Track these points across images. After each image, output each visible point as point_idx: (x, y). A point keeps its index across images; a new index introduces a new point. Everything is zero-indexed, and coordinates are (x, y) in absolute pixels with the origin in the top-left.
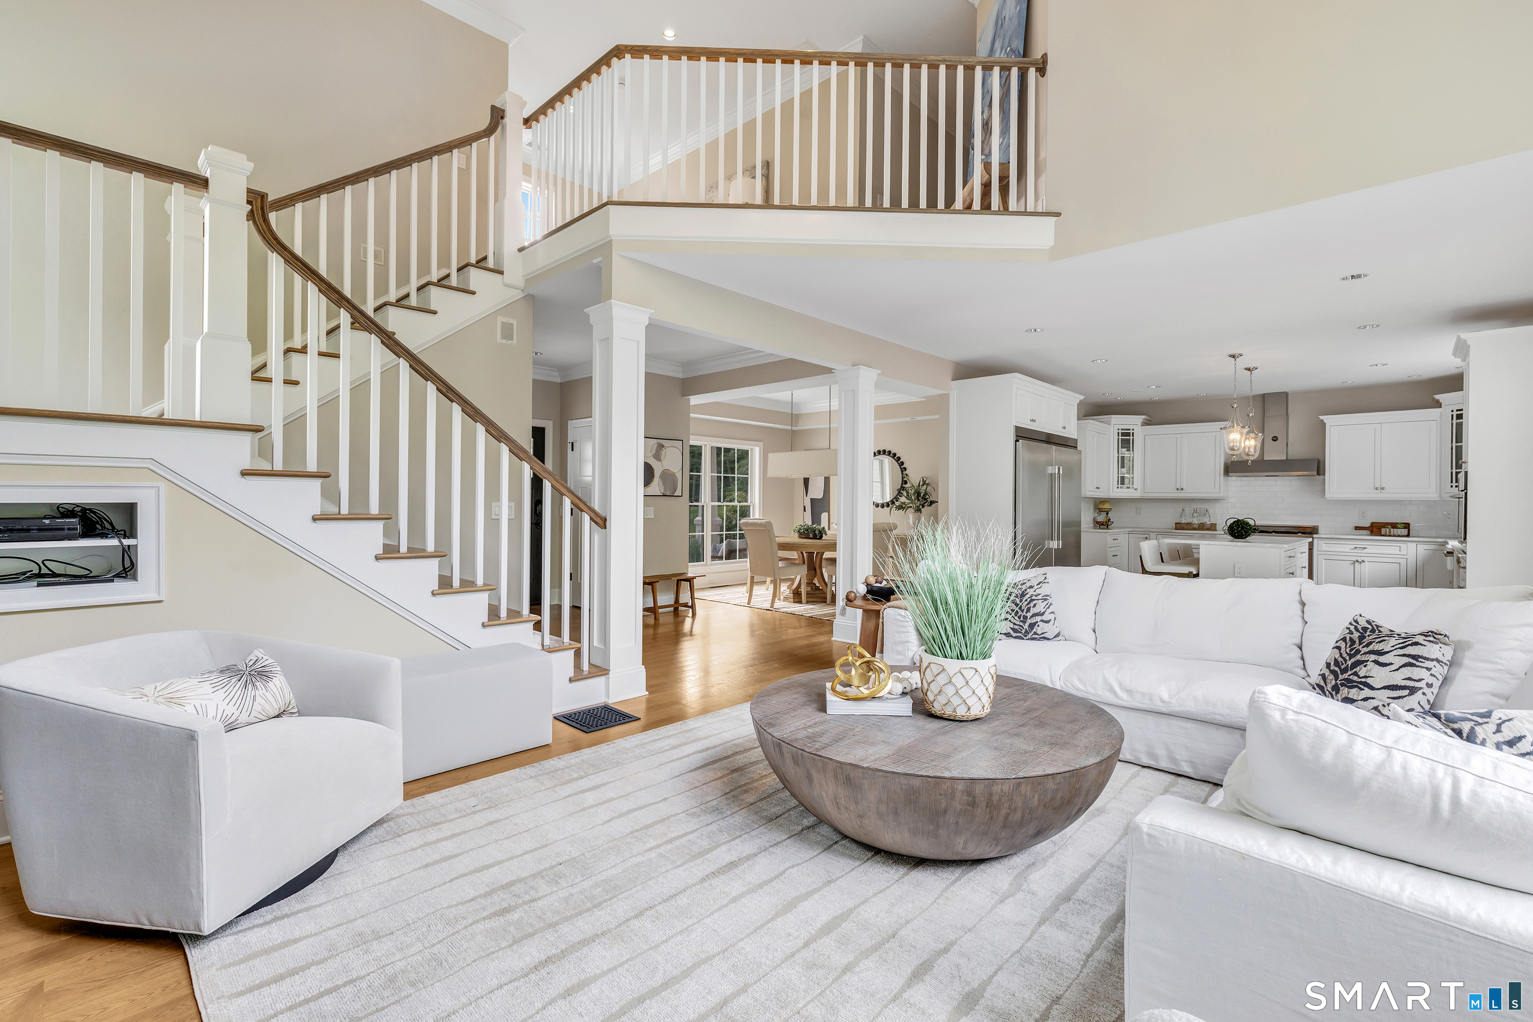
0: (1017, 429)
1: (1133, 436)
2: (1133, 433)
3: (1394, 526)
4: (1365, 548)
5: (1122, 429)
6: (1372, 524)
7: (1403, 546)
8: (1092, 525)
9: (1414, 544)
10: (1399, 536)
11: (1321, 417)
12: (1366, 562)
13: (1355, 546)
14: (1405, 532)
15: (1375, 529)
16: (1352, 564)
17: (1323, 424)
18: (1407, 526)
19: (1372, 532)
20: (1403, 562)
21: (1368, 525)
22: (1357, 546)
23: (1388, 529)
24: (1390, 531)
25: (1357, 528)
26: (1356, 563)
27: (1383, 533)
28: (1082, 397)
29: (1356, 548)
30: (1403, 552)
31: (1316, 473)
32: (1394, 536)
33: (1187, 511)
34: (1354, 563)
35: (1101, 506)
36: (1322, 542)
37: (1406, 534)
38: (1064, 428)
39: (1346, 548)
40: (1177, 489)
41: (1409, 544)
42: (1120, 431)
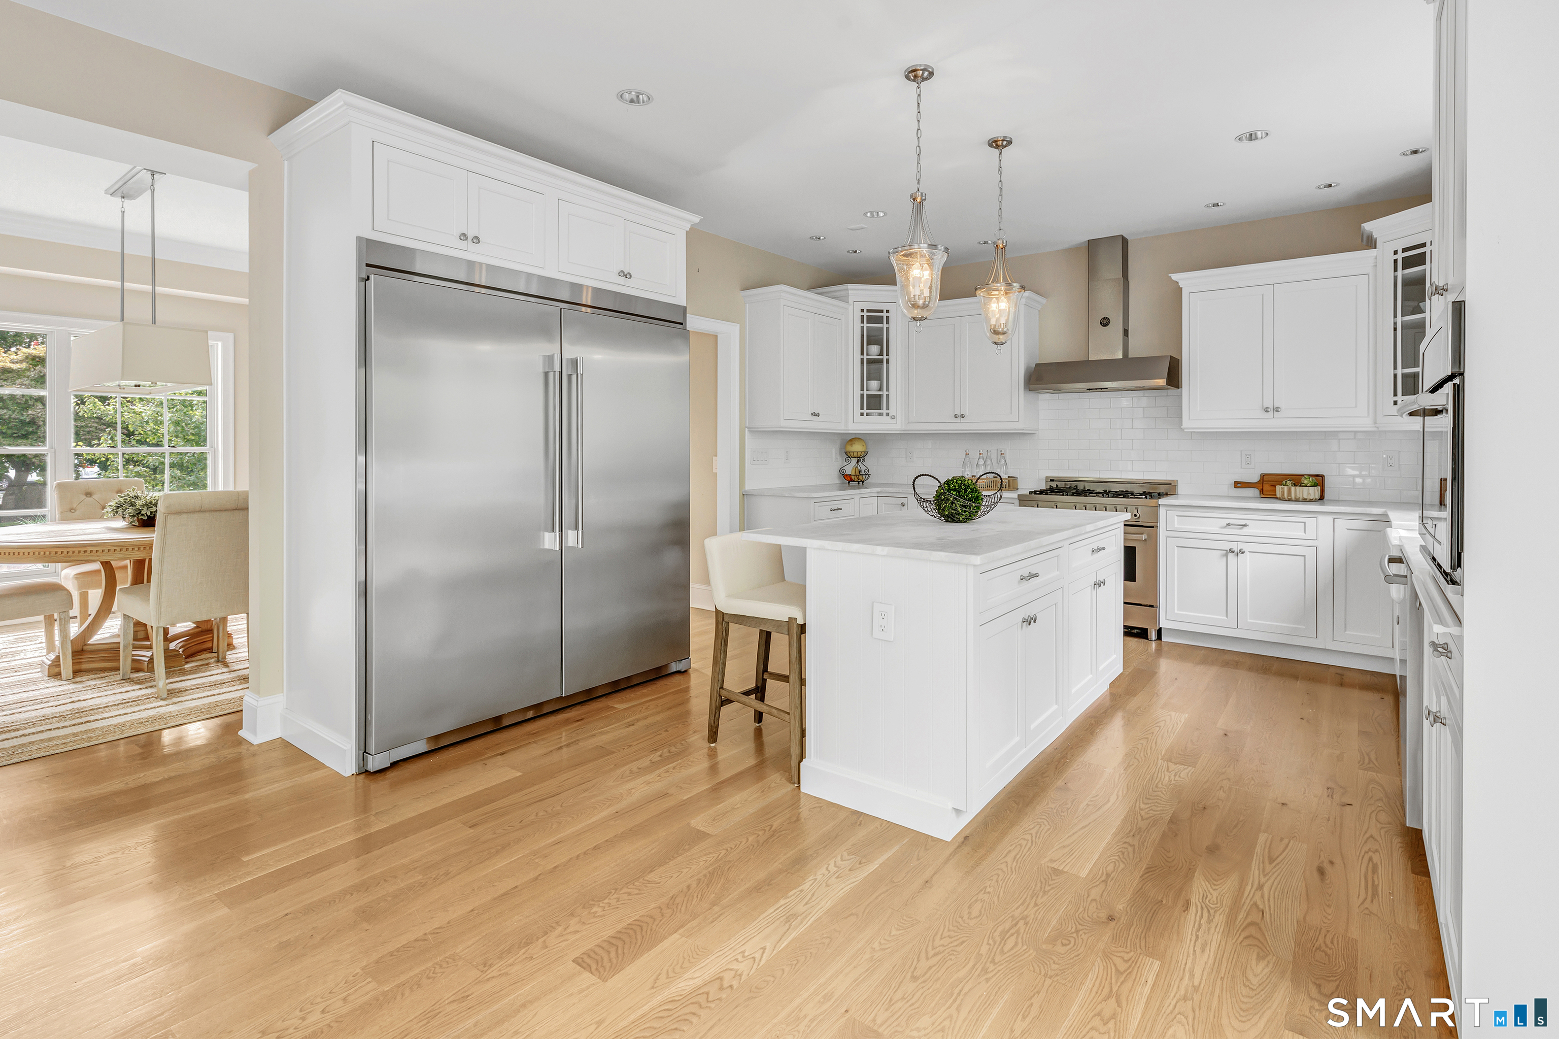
0: (366, 245)
1: (888, 322)
2: (888, 318)
3: (1296, 480)
4: (1245, 526)
5: (868, 311)
6: (1263, 476)
7: (1310, 522)
8: (837, 481)
9: (1330, 519)
10: (1305, 500)
11: (1175, 277)
12: (1247, 553)
13: (1228, 521)
14: (1314, 492)
15: (1267, 487)
16: (1223, 555)
17: (1178, 291)
18: (1319, 481)
19: (1262, 491)
20: (1310, 553)
21: (1255, 478)
22: (1232, 522)
23: (1286, 488)
24: (1289, 491)
25: (1238, 485)
26: (1230, 555)
27: (1278, 496)
28: (696, 219)
29: (1228, 525)
30: (1311, 534)
31: (1162, 382)
32: (1297, 500)
33: (974, 455)
34: (1226, 555)
35: (850, 449)
36: (1173, 514)
37: (1318, 497)
38: (627, 275)
39: (1212, 524)
40: (956, 416)
41: (1321, 518)
42: (865, 314)
